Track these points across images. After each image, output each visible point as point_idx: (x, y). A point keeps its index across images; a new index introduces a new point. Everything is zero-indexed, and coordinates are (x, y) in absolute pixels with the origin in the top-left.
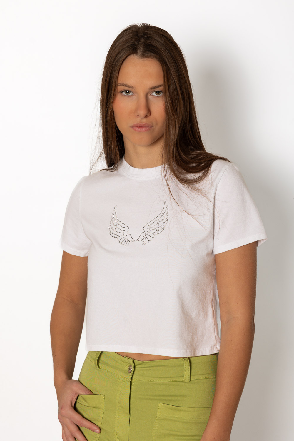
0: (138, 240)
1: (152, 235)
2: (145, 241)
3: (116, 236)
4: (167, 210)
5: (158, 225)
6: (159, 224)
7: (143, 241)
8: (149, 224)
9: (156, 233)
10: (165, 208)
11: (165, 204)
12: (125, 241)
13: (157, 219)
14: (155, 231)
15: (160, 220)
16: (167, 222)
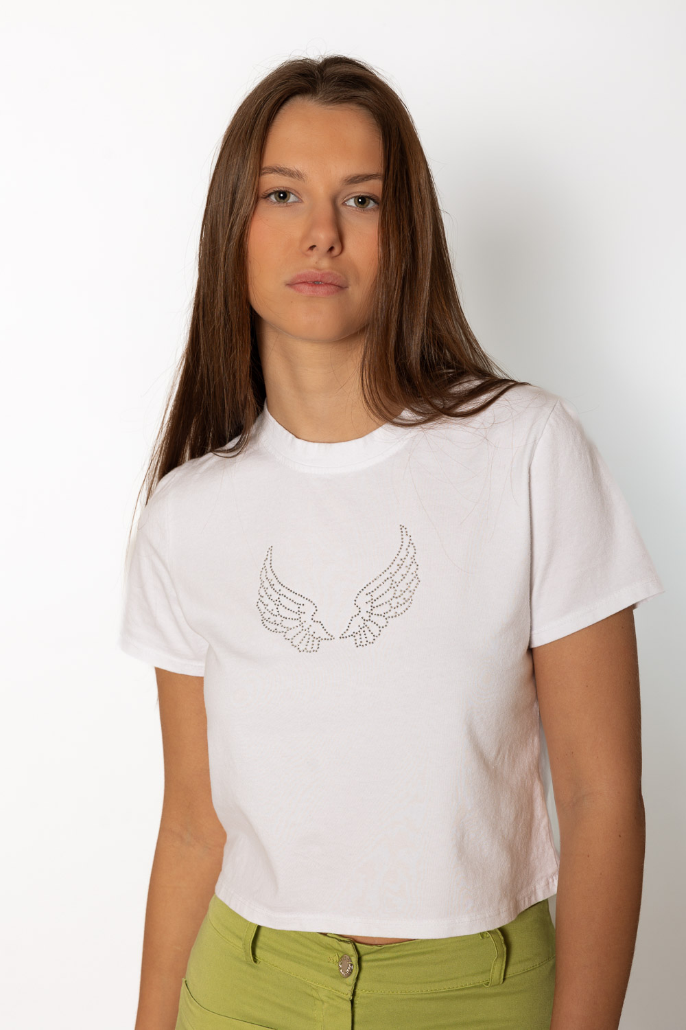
0: (344, 635)
1: (381, 621)
2: (363, 636)
3: (280, 628)
4: (411, 550)
5: (392, 591)
6: (396, 588)
7: (358, 637)
8: (366, 591)
9: (391, 614)
10: (405, 545)
11: (404, 533)
12: (306, 640)
13: (387, 575)
14: (387, 607)
15: (397, 578)
16: (416, 581)
